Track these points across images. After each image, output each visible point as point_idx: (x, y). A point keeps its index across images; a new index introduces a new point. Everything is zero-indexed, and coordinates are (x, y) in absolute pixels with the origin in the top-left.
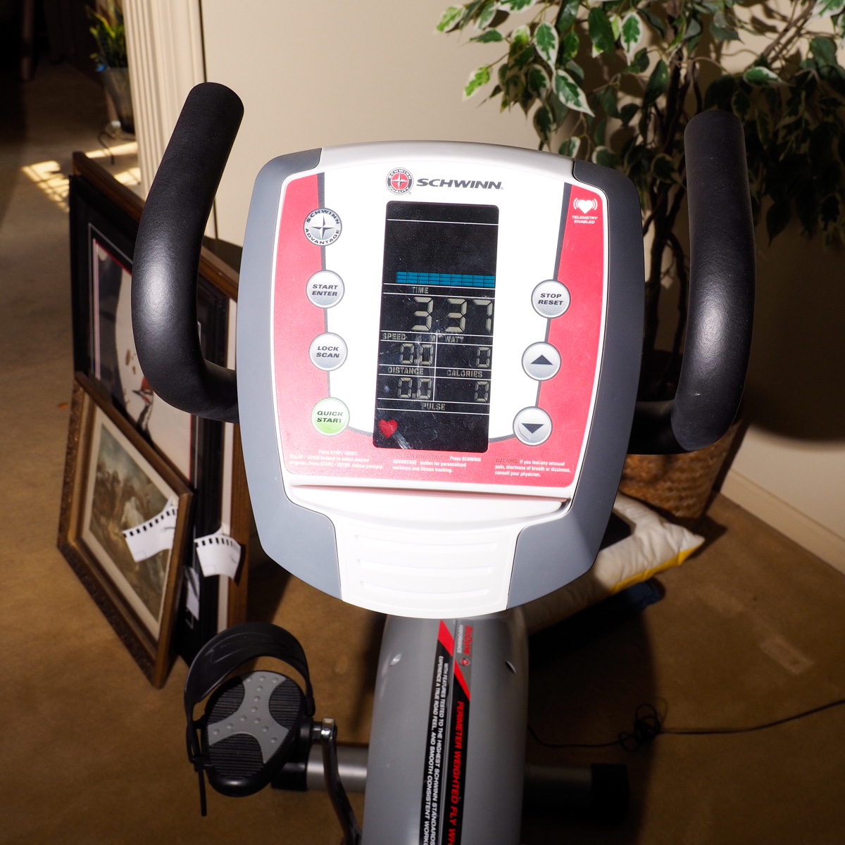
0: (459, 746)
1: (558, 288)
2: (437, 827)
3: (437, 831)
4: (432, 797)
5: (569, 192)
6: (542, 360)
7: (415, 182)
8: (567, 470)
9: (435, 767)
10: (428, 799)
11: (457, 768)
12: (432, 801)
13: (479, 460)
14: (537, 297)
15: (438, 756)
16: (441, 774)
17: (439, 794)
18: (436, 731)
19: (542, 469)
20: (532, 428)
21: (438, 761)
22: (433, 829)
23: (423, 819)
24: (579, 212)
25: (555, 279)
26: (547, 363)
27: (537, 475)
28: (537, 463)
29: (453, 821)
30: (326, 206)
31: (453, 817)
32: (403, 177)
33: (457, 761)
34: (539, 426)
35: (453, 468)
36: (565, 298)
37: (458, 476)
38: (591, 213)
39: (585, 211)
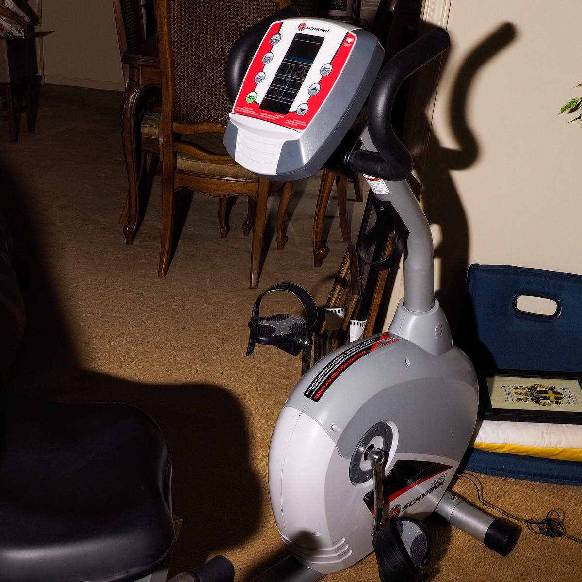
0: (350, 361)
1: (330, 67)
2: (319, 383)
3: (318, 384)
4: (325, 372)
5: (348, 35)
6: (315, 89)
7: (306, 28)
8: (305, 125)
9: (334, 363)
10: (323, 372)
11: (342, 368)
12: (324, 374)
13: (283, 117)
14: (323, 68)
15: (338, 361)
16: (334, 367)
17: (328, 373)
18: (345, 354)
19: (299, 123)
20: (302, 110)
21: (337, 362)
22: (318, 383)
23: (316, 378)
24: (347, 42)
25: (330, 63)
26: (316, 90)
27: (297, 125)
28: (298, 121)
29: (327, 384)
30: (280, 33)
31: (328, 382)
32: (304, 26)
33: (344, 366)
34: (304, 110)
35: (275, 119)
36: (330, 70)
37: (275, 122)
38: (351, 43)
39: (349, 42)
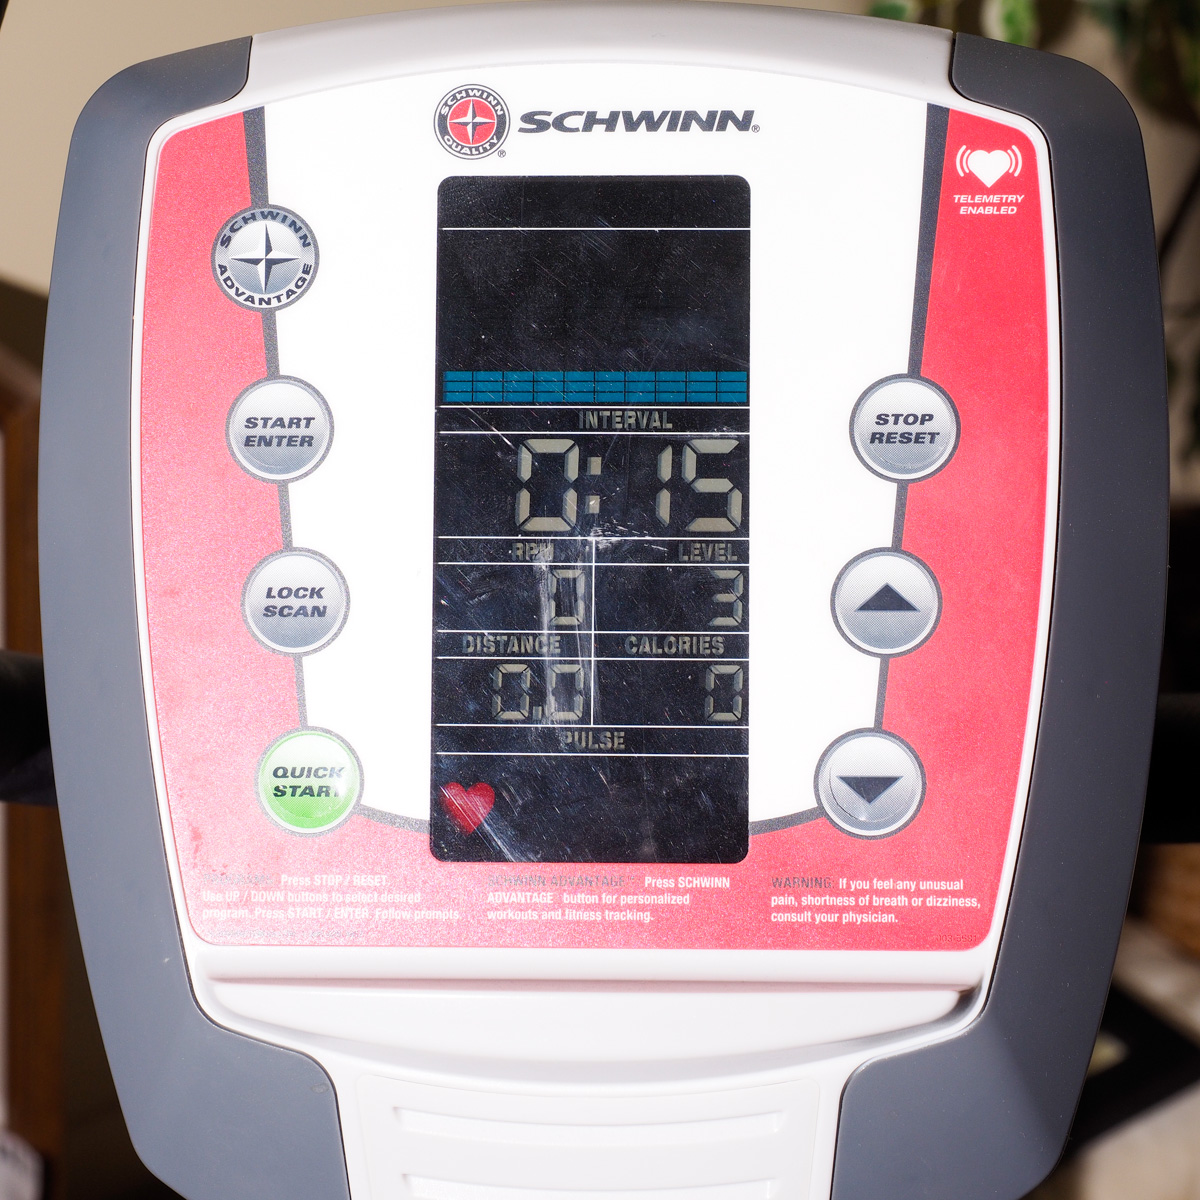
1: (924, 399)
5: (940, 127)
6: (888, 599)
7: (515, 123)
8: (972, 903)
13: (724, 882)
14: (867, 424)
19: (902, 901)
20: (869, 787)
24: (972, 184)
25: (914, 375)
26: (903, 605)
27: (887, 918)
28: (887, 884)
30: (276, 196)
32: (480, 109)
34: (888, 781)
35: (654, 909)
36: (944, 420)
37: (669, 930)
38: (1006, 184)
39: (989, 181)
